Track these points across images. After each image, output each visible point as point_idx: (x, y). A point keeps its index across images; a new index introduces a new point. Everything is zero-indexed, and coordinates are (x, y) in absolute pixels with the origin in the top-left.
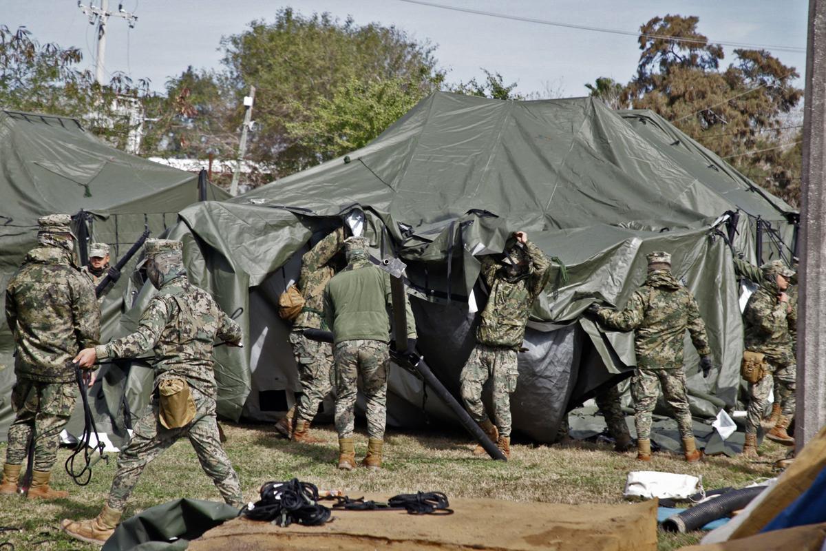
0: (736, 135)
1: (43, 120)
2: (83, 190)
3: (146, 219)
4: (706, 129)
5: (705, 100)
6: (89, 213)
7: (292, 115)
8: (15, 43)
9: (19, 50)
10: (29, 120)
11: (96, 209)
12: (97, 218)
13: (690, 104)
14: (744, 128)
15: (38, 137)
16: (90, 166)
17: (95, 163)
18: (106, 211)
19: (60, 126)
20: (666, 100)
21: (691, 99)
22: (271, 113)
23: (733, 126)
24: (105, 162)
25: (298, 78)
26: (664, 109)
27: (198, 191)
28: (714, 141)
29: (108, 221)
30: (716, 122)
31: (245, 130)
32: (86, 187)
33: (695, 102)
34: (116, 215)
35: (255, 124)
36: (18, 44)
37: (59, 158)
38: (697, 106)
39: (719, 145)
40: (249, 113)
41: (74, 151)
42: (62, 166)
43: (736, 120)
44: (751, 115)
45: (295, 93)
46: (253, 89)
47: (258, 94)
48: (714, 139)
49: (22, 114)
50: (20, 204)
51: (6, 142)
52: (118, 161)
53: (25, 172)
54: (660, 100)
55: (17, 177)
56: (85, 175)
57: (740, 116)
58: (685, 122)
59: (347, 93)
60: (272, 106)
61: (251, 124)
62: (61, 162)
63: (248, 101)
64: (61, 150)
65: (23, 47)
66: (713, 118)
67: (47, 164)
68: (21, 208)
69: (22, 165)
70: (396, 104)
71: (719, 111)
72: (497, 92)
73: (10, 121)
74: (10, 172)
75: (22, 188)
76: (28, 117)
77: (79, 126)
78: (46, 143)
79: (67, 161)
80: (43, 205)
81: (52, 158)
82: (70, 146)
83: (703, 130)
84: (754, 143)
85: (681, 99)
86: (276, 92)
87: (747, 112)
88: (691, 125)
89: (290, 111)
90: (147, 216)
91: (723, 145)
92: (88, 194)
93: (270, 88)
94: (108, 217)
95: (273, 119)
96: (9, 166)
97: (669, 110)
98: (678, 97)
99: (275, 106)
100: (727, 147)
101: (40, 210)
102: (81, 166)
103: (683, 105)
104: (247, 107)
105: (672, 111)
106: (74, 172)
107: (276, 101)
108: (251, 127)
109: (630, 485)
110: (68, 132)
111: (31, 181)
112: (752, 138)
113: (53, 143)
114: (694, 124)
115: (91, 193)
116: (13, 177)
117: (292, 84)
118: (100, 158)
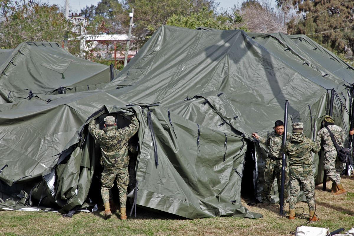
0: (345, 18)
1: (43, 44)
2: (61, 76)
3: (88, 88)
4: (331, 16)
5: (330, 3)
6: (64, 87)
7: (150, 20)
8: (30, 4)
9: (31, 7)
10: (37, 45)
11: (67, 85)
12: (67, 89)
13: (324, 5)
14: (348, 15)
15: (41, 53)
16: (64, 65)
17: (66, 63)
18: (71, 86)
19: (50, 47)
20: (313, 4)
21: (324, 3)
22: (141, 19)
23: (343, 15)
24: (70, 63)
25: (152, 4)
26: (312, 8)
27: (110, 73)
28: (335, 22)
29: (72, 90)
30: (335, 12)
31: (130, 27)
32: (62, 74)
33: (326, 4)
34: (75, 87)
35: (135, 24)
36: (31, 4)
37: (51, 62)
38: (327, 6)
39: (337, 23)
40: (132, 20)
41: (56, 58)
42: (51, 65)
43: (344, 12)
44: (351, 9)
45: (151, 10)
46: (133, 9)
47: (135, 11)
48: (335, 21)
49: (34, 43)
50: (35, 83)
51: (28, 56)
52: (75, 61)
53: (37, 69)
54: (310, 4)
55: (33, 71)
56: (62, 69)
57: (346, 10)
58: (322, 13)
59: (172, 22)
60: (142, 16)
61: (133, 25)
62: (51, 63)
63: (131, 15)
64: (51, 58)
65: (33, 5)
66: (334, 11)
67: (45, 65)
68: (36, 85)
69: (35, 66)
70: (194, 25)
71: (337, 8)
72: (237, 18)
73: (29, 47)
74: (30, 69)
75: (35, 77)
76: (36, 44)
77: (58, 46)
78: (45, 56)
79: (54, 63)
80: (45, 84)
81: (48, 62)
82: (55, 56)
83: (330, 16)
84: (353, 21)
85: (320, 3)
86: (143, 10)
87: (349, 7)
88: (324, 15)
89: (149, 18)
90: (89, 86)
91: (339, 23)
92: (63, 78)
93: (140, 8)
94: (72, 89)
95: (142, 22)
96: (29, 67)
97: (314, 8)
98: (318, 2)
99: (143, 16)
100: (341, 23)
101: (43, 86)
102: (60, 65)
103: (321, 6)
104: (131, 17)
105: (316, 9)
106: (57, 68)
107: (143, 14)
108: (133, 26)
109: (298, 232)
110: (54, 50)
111: (39, 73)
112: (352, 18)
113: (47, 55)
114: (326, 15)
115: (65, 77)
116: (31, 71)
117: (149, 7)
118: (67, 61)
